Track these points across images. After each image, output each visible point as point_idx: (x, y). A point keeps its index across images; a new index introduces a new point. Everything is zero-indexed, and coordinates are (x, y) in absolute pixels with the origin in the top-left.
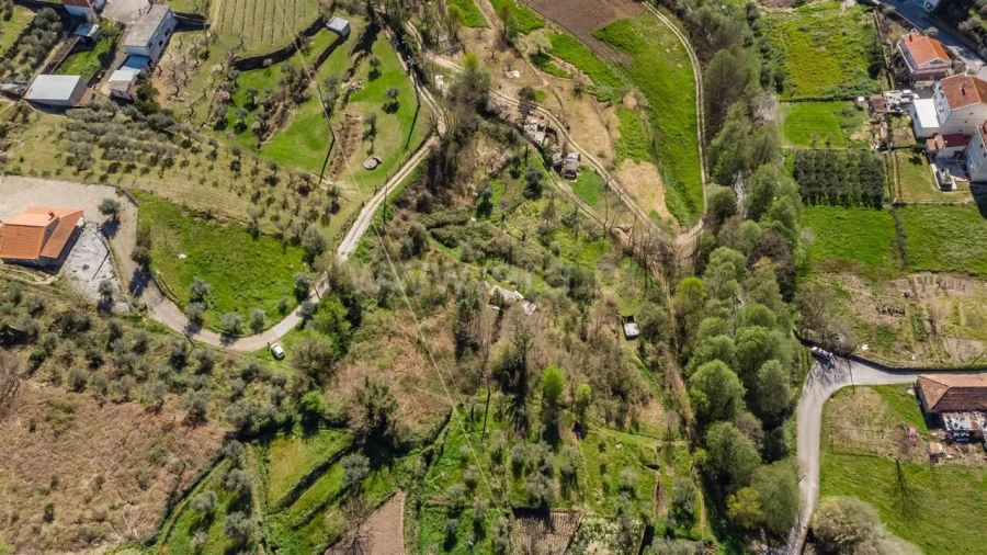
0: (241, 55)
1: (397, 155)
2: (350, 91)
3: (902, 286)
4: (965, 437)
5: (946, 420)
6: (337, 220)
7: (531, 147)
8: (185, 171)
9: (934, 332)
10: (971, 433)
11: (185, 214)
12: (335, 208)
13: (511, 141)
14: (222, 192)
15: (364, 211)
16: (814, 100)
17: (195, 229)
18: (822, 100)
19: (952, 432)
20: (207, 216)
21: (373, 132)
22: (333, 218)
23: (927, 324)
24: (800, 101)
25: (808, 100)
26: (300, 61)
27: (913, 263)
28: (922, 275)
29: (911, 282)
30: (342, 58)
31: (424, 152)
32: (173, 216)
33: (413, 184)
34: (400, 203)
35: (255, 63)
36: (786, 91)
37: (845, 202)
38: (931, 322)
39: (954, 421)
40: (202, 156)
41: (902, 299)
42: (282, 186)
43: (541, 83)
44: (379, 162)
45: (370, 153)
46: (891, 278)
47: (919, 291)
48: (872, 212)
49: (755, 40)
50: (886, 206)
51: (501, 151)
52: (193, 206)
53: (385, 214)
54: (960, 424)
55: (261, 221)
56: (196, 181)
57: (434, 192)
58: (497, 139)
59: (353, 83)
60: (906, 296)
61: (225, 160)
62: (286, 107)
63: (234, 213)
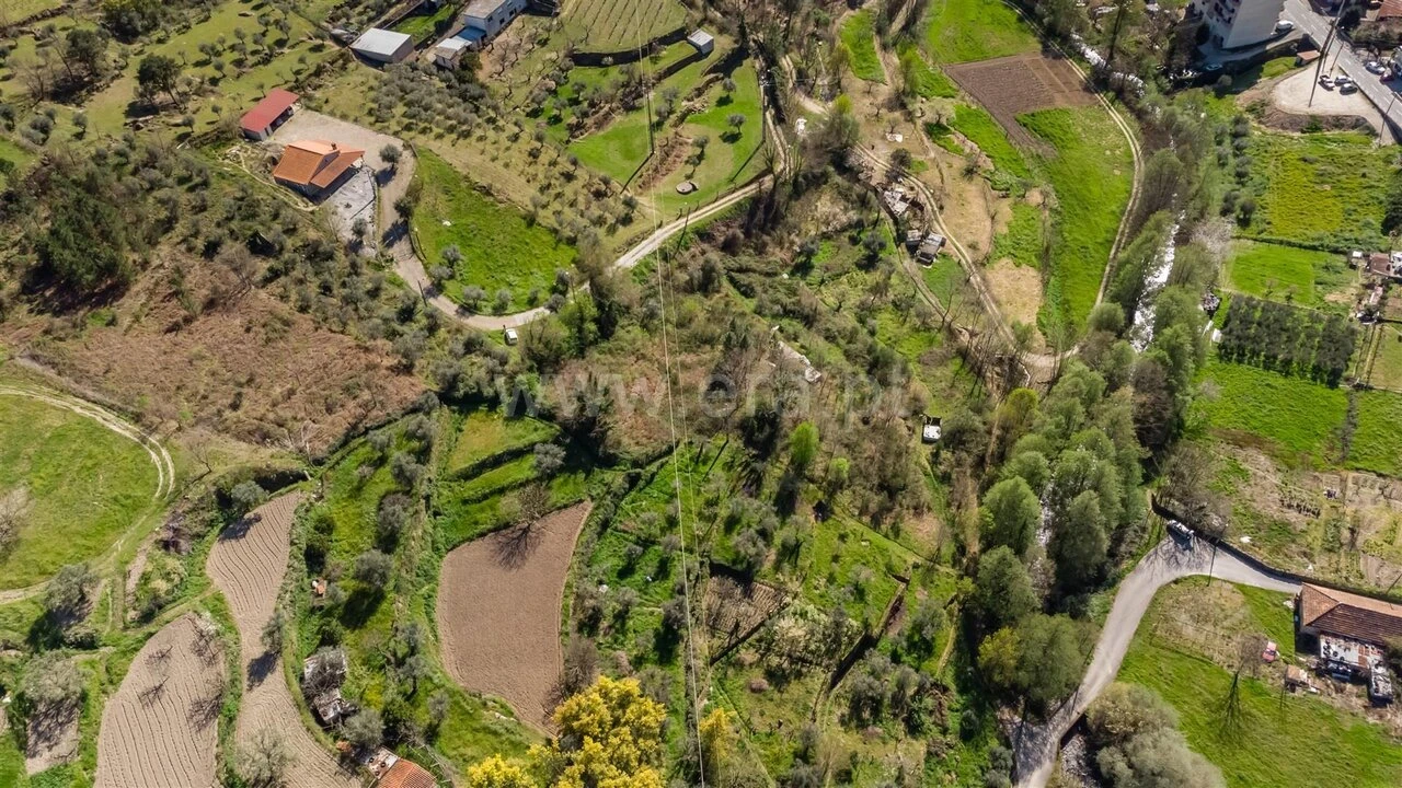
0: (582, 48)
1: (718, 186)
2: (690, 111)
3: (1329, 482)
4: (1344, 672)
5: (1323, 644)
6: (623, 233)
7: (883, 214)
8: (480, 145)
9: (1353, 543)
10: (1356, 670)
11: (464, 185)
12: (626, 221)
13: (863, 203)
14: (512, 174)
15: (658, 232)
16: (1289, 244)
17: (469, 201)
18: (1300, 246)
19: (1327, 661)
20: (487, 191)
21: (701, 157)
22: (621, 228)
23: (1346, 534)
24: (1269, 241)
25: (1281, 243)
26: (644, 67)
27: (1355, 459)
28: (1362, 476)
29: (1343, 481)
30: (693, 76)
31: (751, 190)
32: (451, 183)
33: (726, 219)
34: (704, 235)
35: (594, 60)
36: (1253, 227)
37: (1286, 369)
38: (1352, 531)
39: (1334, 648)
40: (503, 136)
41: (1322, 497)
42: (577, 184)
43: (926, 151)
44: (694, 189)
45: (689, 177)
46: (1316, 469)
47: (1349, 493)
48: (1320, 389)
49: (1232, 161)
50: (1344, 386)
51: (846, 210)
52: (475, 178)
53: (681, 242)
54: (1341, 654)
55: (541, 213)
56: (487, 157)
57: (748, 234)
58: (846, 198)
59: (697, 103)
60: (1330, 495)
61: (526, 143)
62: (612, 110)
63: (516, 197)
